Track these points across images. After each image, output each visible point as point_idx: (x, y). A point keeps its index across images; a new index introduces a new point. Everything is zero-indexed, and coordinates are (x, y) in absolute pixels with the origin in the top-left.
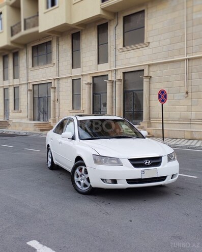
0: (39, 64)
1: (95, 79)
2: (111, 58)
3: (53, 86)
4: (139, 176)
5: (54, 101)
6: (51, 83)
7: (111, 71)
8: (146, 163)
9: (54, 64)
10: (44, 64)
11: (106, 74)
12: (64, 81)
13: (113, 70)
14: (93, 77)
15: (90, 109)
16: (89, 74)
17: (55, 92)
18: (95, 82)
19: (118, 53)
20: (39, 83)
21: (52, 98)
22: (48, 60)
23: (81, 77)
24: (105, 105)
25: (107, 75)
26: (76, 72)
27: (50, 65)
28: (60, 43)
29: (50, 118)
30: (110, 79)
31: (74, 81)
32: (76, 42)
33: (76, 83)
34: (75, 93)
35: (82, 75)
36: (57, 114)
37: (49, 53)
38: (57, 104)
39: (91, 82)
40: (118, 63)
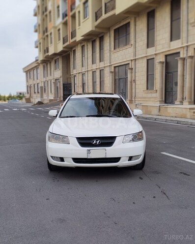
0: (120, 46)
1: (168, 57)
2: (183, 34)
3: (130, 67)
5: (131, 82)
6: (129, 64)
7: (183, 47)
9: (132, 45)
10: (124, 46)
11: (178, 51)
12: (140, 61)
13: (185, 46)
14: (166, 56)
15: (162, 89)
16: (162, 52)
17: (132, 73)
18: (168, 60)
19: (190, 28)
20: (119, 65)
21: (129, 79)
22: (127, 42)
23: (154, 57)
24: (176, 84)
25: (179, 53)
26: (151, 52)
27: (128, 46)
28: (138, 23)
29: (127, 99)
30: (182, 56)
31: (149, 61)
32: (151, 20)
34: (149, 73)
35: (156, 54)
36: (134, 95)
37: (128, 35)
38: (134, 84)
39: (164, 60)
40: (190, 39)
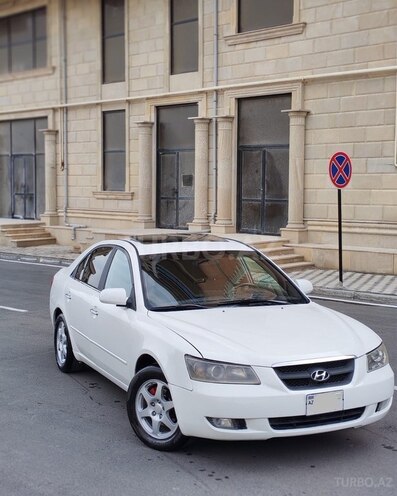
0: (14, 67)
1: (163, 112)
2: (206, 60)
3: (50, 127)
4: (298, 410)
5: (54, 168)
6: (46, 118)
7: (206, 93)
8: (317, 375)
9: (54, 68)
10: (27, 68)
11: (192, 100)
12: (82, 114)
13: (212, 91)
14: (158, 108)
15: (150, 190)
16: (148, 99)
17: (56, 143)
18: (162, 120)
19: (223, 47)
20: (12, 117)
21: (48, 159)
22: (37, 59)
23: (125, 107)
24: (189, 180)
25: (195, 104)
26: (114, 93)
27: (41, 71)
28: (72, 14)
29: (43, 211)
30: (202, 114)
31: (108, 116)
32: (112, 11)
33: (112, 121)
34: (109, 149)
35: (129, 102)
36: (62, 202)
37: (39, 39)
38: (62, 174)
39: (153, 120)
40: (225, 73)
